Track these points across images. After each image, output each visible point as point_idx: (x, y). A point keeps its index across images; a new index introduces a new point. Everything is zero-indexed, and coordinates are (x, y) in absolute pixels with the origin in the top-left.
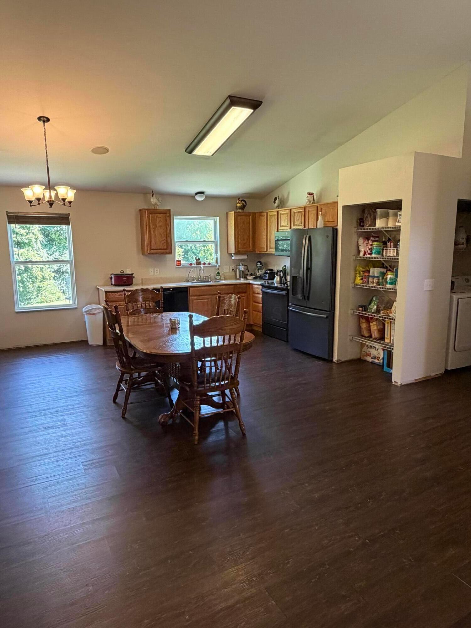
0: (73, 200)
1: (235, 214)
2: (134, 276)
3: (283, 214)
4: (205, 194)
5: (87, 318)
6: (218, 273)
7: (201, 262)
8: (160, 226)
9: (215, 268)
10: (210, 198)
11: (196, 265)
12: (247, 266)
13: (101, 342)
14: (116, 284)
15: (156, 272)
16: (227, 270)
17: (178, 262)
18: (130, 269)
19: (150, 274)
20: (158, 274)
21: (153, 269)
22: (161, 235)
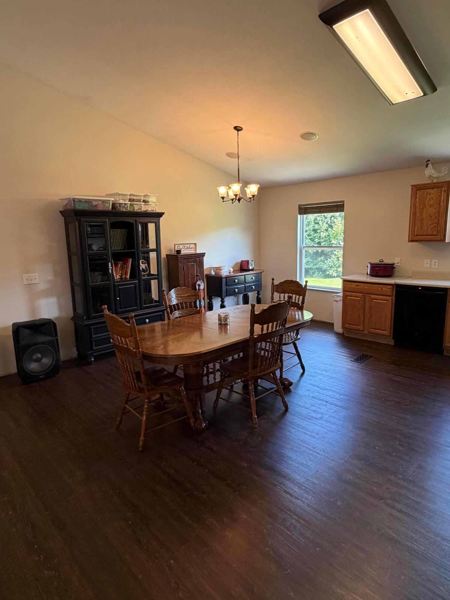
0: (256, 194)
2: (395, 266)
8: (431, 206)
15: (433, 264)
18: (399, 258)
19: (426, 265)
20: (436, 267)
21: (429, 260)
22: (431, 217)
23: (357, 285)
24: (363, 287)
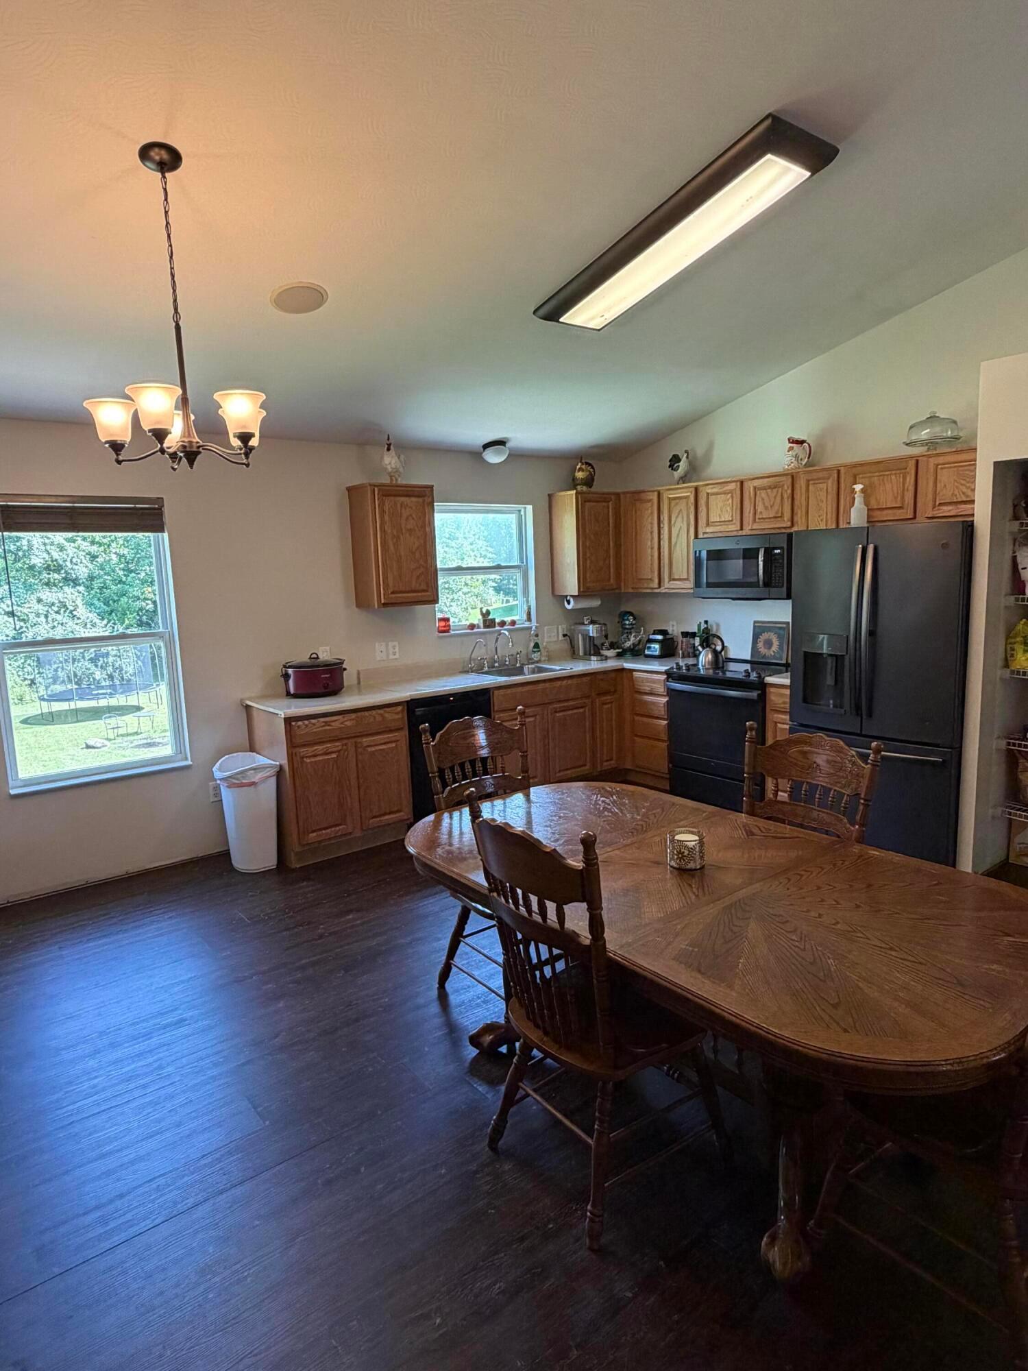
1: (577, 499)
2: (344, 666)
3: (713, 494)
4: (507, 445)
5: (227, 795)
6: (536, 646)
7: (494, 619)
8: (410, 531)
9: (527, 632)
10: (519, 456)
11: (485, 627)
12: (605, 624)
13: (271, 861)
14: (299, 692)
15: (391, 650)
16: (553, 637)
17: (443, 624)
18: (328, 648)
19: (379, 656)
20: (397, 656)
21: (384, 644)
22: (413, 553)
23: (327, 723)
24: (342, 723)
